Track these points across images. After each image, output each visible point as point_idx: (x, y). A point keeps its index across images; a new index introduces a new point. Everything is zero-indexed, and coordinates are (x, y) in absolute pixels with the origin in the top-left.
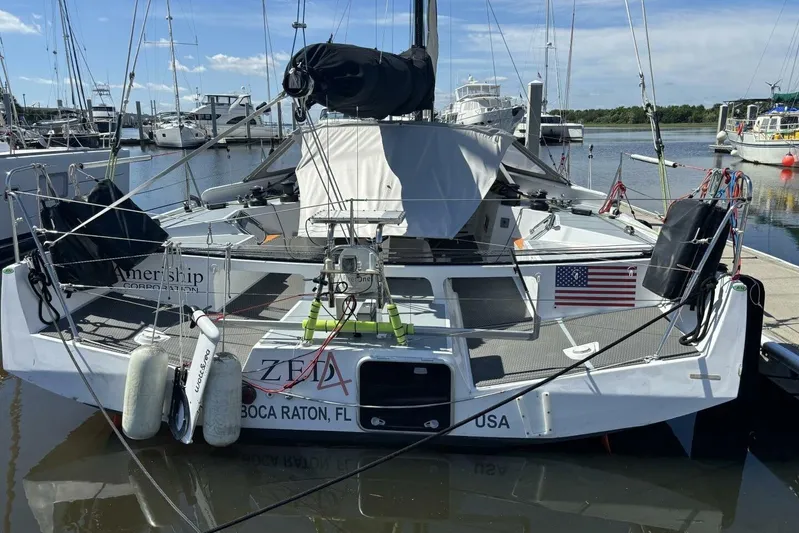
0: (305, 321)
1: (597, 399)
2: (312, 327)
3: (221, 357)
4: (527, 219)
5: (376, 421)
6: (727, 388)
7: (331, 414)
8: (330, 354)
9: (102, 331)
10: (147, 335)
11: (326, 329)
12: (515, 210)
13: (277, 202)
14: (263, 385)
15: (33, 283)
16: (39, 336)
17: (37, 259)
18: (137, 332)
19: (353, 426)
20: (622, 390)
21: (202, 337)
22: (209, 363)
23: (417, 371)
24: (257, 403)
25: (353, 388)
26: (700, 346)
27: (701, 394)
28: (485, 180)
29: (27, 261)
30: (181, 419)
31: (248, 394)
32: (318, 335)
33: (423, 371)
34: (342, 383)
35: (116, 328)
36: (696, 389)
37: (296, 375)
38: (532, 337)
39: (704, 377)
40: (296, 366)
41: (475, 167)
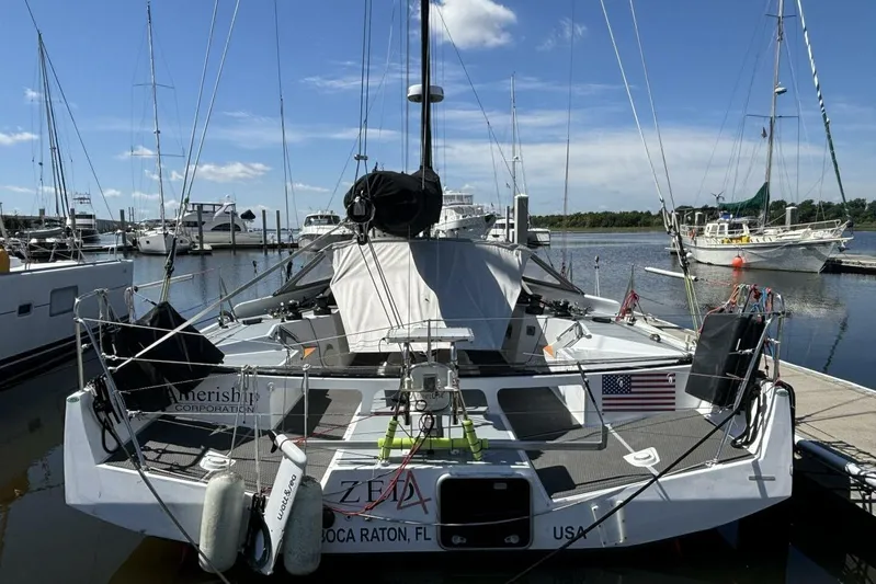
0: (382, 440)
1: (667, 505)
2: (389, 446)
3: (306, 481)
4: (553, 328)
5: (457, 540)
6: (781, 487)
7: (411, 534)
8: (410, 472)
9: (164, 458)
10: (211, 460)
11: (401, 447)
12: (541, 319)
13: (310, 315)
14: (343, 508)
15: (97, 411)
16: (104, 466)
17: (101, 387)
18: (200, 457)
19: (432, 546)
20: (690, 494)
21: (285, 462)
22: (295, 488)
23: (497, 487)
24: (336, 528)
25: (433, 507)
26: (752, 449)
27: (757, 494)
28: (512, 293)
29: (89, 389)
30: (260, 549)
31: (328, 518)
32: (394, 453)
33: (503, 486)
34: (422, 502)
35: (180, 454)
36: (752, 491)
37: (377, 497)
38: (600, 447)
39: (759, 478)
40: (376, 486)
41: (502, 281)
